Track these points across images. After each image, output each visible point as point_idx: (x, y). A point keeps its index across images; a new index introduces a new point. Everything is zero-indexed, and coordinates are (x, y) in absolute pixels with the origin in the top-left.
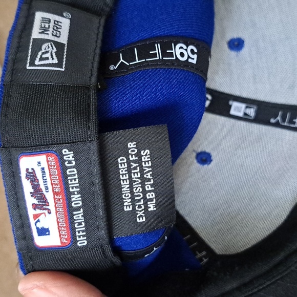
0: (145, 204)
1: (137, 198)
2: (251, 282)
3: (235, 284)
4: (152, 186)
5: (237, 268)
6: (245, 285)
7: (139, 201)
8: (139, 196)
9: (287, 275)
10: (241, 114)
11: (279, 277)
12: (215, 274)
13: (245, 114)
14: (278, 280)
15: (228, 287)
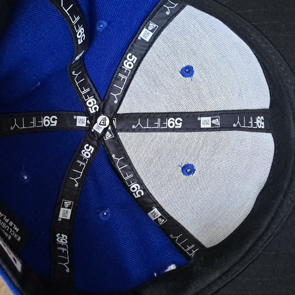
0: (13, 230)
1: (8, 229)
2: (229, 270)
3: (217, 275)
4: (7, 218)
5: (216, 260)
6: (225, 274)
7: (9, 230)
8: (7, 228)
9: (256, 258)
10: (209, 126)
11: (250, 261)
12: (200, 268)
13: (212, 125)
14: (250, 264)
15: (213, 278)
